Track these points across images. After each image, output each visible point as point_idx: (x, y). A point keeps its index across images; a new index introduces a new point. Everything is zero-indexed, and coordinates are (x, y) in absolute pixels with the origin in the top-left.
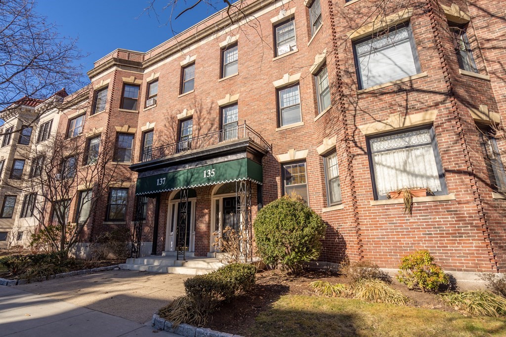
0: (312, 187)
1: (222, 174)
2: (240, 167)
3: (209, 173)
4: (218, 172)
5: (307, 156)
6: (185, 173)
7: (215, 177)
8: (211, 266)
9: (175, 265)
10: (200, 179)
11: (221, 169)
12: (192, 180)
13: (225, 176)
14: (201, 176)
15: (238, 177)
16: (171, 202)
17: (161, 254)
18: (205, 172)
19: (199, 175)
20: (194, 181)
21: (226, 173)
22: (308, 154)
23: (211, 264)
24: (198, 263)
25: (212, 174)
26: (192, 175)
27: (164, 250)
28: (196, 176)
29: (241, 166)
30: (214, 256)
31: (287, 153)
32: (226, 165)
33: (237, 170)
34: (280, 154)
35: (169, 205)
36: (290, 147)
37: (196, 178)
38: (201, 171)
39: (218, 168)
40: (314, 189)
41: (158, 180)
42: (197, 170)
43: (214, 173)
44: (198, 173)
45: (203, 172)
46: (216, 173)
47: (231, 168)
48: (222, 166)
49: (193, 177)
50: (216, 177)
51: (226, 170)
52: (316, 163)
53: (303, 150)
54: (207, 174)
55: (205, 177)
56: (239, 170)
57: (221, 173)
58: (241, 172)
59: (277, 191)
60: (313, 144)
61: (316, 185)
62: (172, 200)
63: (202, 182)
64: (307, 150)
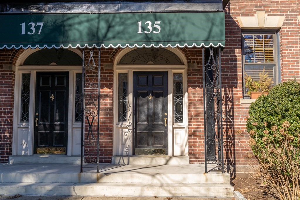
0: (289, 69)
1: (176, 32)
2: (210, 25)
3: (150, 27)
4: (167, 28)
5: (283, 25)
6: (92, 20)
7: (160, 36)
8: (159, 180)
9: (82, 182)
10: (127, 36)
11: (174, 23)
12: (110, 35)
13: (182, 36)
14: (130, 30)
15: (207, 41)
16: (19, 69)
17: (7, 161)
18: (140, 23)
19: (124, 29)
20: (114, 37)
21: (183, 33)
22: (284, 23)
23: (158, 176)
24: (132, 177)
25: (155, 29)
26: (109, 27)
27: (10, 154)
28: (118, 28)
29: (213, 24)
30: (126, 162)
31: (253, 16)
32: (183, 18)
33: (204, 29)
34: (242, 16)
35: (16, 74)
36: (259, 8)
37: (119, 33)
38: (129, 22)
39: (167, 22)
40: (290, 72)
41: (23, 25)
42: (121, 18)
43: (159, 28)
44: (123, 24)
45: (135, 24)
46: (163, 29)
47: (193, 24)
48: (176, 19)
49: (111, 29)
50: (163, 36)
51: (183, 27)
52: (296, 36)
53: (278, 15)
54: (144, 29)
55: (140, 31)
56: (208, 30)
57: (174, 31)
58: (213, 33)
59: (237, 69)
60: (293, 10)
61: (294, 66)
62: (21, 65)
63: (134, 40)
64: (284, 17)
